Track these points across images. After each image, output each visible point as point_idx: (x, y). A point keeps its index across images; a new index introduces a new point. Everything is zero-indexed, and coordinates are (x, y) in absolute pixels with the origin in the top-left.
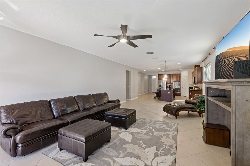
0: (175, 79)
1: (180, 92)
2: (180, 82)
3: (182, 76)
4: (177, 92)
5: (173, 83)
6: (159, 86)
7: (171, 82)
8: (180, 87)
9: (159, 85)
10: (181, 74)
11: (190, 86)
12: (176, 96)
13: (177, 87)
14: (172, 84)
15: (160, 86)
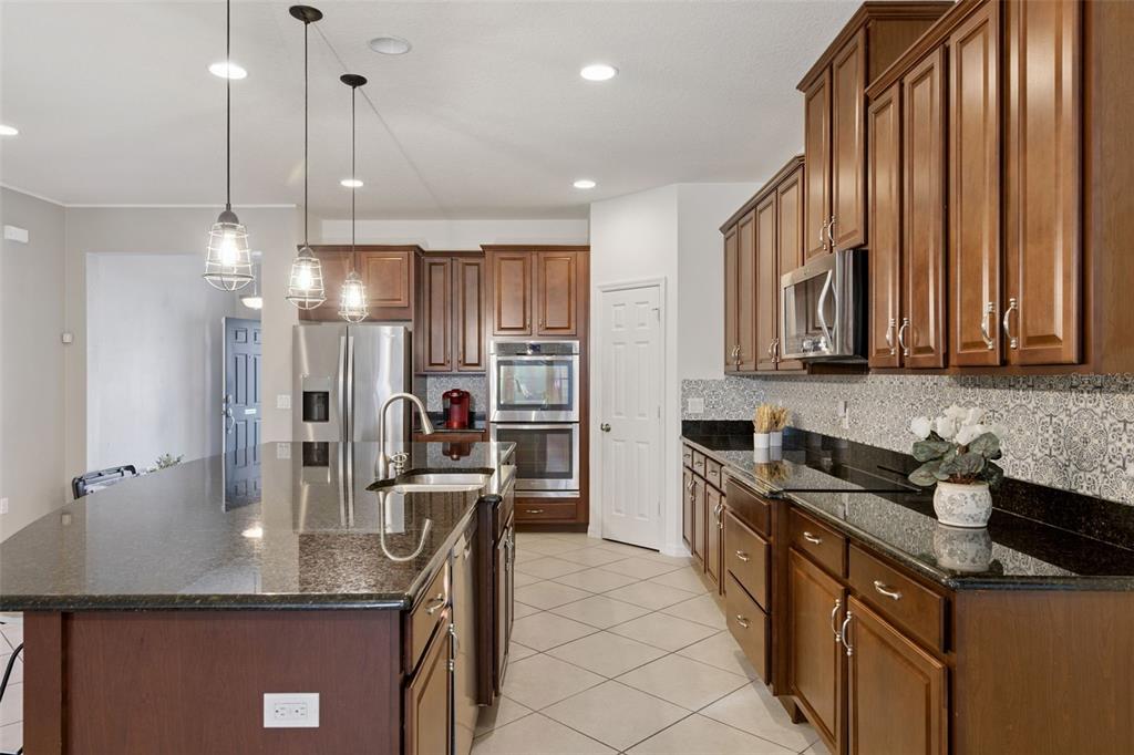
0: (511, 318)
1: (574, 483)
2: (576, 360)
3: (602, 271)
4: (537, 483)
5: (493, 360)
6: (307, 416)
7: (472, 357)
8: (575, 415)
9: (307, 396)
10: (587, 249)
11: (699, 410)
12: (521, 538)
13: (533, 415)
14: (484, 375)
15: (317, 409)
